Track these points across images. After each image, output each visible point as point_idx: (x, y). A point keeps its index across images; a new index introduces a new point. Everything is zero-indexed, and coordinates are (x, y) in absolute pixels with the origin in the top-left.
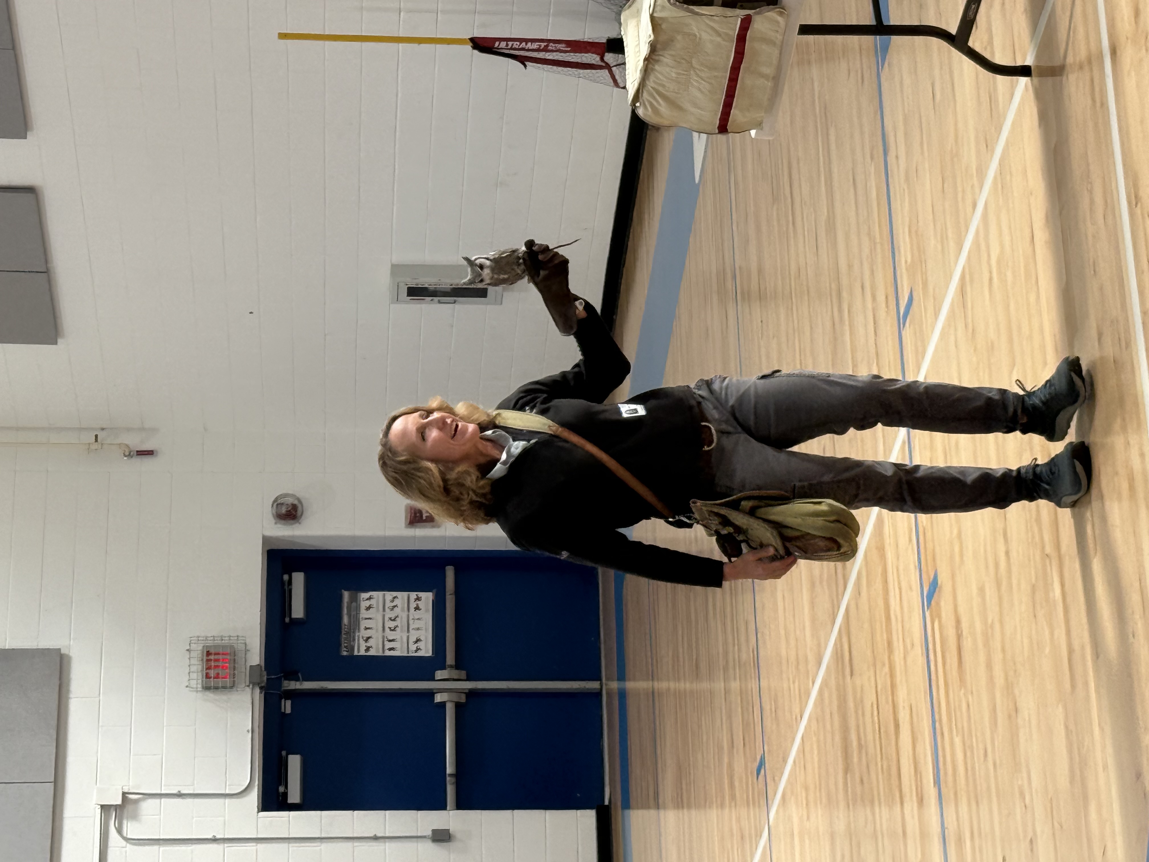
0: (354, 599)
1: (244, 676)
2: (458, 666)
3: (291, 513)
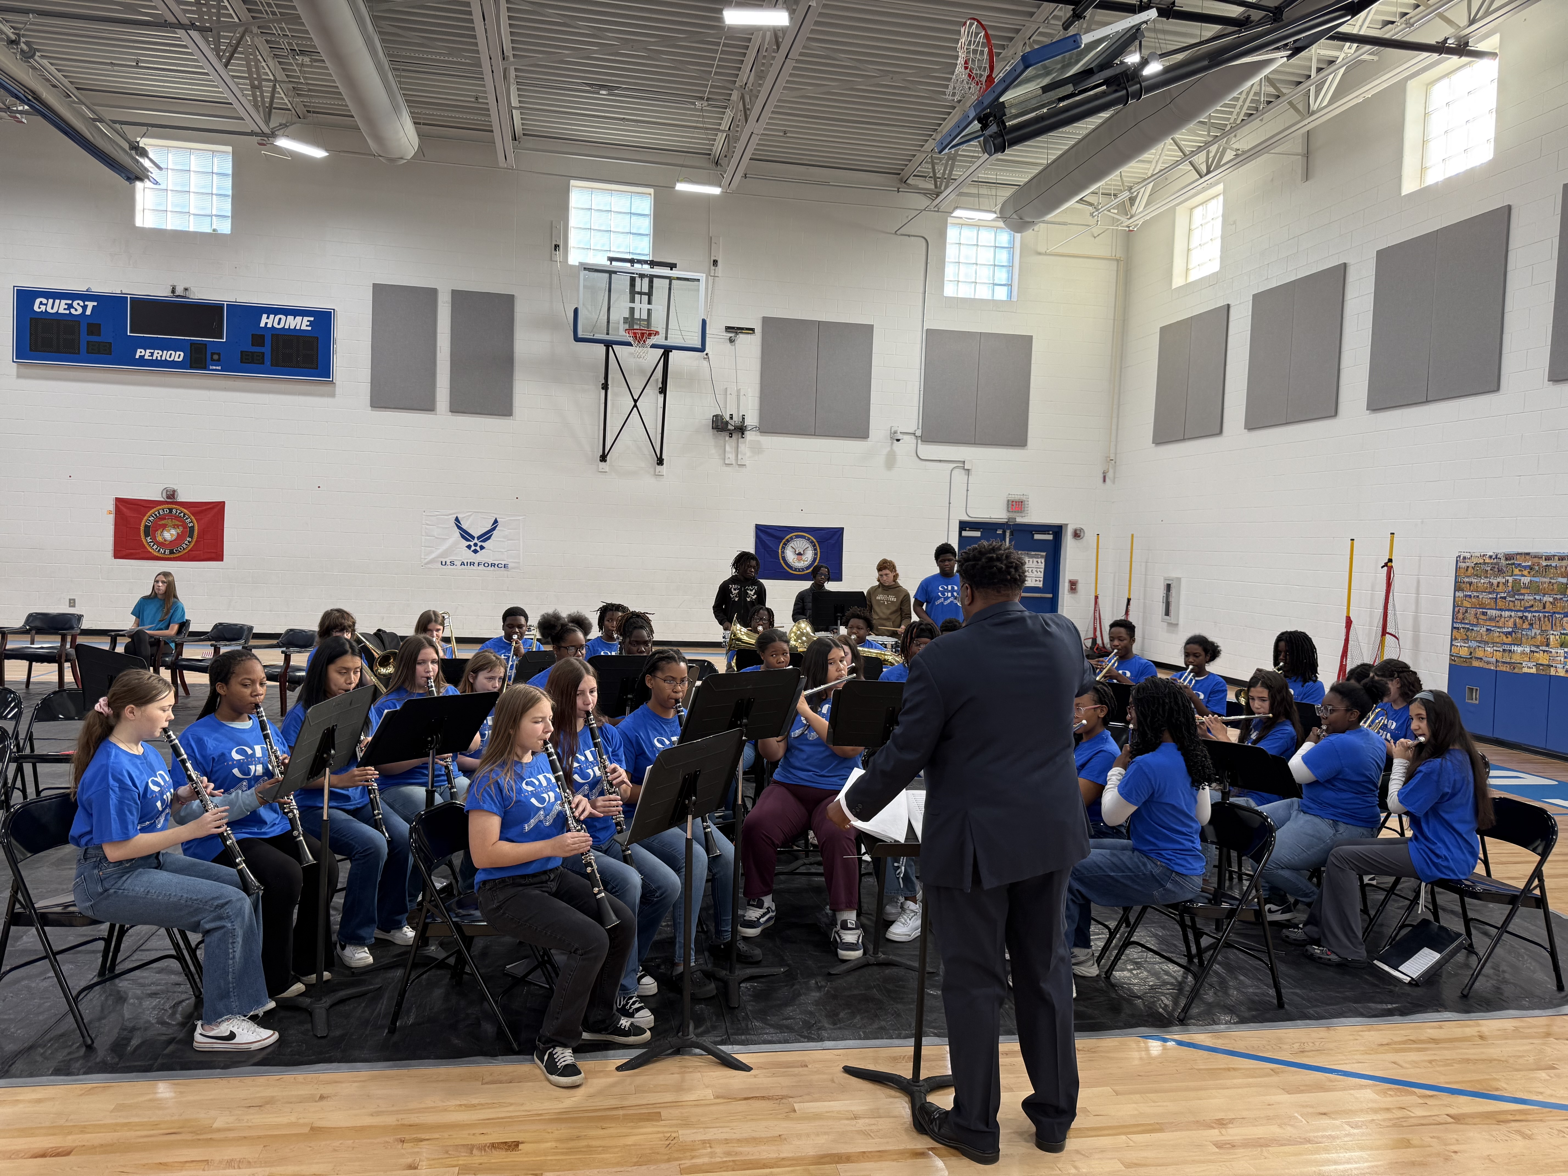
0: (1042, 557)
1: (1012, 515)
3: (1077, 535)
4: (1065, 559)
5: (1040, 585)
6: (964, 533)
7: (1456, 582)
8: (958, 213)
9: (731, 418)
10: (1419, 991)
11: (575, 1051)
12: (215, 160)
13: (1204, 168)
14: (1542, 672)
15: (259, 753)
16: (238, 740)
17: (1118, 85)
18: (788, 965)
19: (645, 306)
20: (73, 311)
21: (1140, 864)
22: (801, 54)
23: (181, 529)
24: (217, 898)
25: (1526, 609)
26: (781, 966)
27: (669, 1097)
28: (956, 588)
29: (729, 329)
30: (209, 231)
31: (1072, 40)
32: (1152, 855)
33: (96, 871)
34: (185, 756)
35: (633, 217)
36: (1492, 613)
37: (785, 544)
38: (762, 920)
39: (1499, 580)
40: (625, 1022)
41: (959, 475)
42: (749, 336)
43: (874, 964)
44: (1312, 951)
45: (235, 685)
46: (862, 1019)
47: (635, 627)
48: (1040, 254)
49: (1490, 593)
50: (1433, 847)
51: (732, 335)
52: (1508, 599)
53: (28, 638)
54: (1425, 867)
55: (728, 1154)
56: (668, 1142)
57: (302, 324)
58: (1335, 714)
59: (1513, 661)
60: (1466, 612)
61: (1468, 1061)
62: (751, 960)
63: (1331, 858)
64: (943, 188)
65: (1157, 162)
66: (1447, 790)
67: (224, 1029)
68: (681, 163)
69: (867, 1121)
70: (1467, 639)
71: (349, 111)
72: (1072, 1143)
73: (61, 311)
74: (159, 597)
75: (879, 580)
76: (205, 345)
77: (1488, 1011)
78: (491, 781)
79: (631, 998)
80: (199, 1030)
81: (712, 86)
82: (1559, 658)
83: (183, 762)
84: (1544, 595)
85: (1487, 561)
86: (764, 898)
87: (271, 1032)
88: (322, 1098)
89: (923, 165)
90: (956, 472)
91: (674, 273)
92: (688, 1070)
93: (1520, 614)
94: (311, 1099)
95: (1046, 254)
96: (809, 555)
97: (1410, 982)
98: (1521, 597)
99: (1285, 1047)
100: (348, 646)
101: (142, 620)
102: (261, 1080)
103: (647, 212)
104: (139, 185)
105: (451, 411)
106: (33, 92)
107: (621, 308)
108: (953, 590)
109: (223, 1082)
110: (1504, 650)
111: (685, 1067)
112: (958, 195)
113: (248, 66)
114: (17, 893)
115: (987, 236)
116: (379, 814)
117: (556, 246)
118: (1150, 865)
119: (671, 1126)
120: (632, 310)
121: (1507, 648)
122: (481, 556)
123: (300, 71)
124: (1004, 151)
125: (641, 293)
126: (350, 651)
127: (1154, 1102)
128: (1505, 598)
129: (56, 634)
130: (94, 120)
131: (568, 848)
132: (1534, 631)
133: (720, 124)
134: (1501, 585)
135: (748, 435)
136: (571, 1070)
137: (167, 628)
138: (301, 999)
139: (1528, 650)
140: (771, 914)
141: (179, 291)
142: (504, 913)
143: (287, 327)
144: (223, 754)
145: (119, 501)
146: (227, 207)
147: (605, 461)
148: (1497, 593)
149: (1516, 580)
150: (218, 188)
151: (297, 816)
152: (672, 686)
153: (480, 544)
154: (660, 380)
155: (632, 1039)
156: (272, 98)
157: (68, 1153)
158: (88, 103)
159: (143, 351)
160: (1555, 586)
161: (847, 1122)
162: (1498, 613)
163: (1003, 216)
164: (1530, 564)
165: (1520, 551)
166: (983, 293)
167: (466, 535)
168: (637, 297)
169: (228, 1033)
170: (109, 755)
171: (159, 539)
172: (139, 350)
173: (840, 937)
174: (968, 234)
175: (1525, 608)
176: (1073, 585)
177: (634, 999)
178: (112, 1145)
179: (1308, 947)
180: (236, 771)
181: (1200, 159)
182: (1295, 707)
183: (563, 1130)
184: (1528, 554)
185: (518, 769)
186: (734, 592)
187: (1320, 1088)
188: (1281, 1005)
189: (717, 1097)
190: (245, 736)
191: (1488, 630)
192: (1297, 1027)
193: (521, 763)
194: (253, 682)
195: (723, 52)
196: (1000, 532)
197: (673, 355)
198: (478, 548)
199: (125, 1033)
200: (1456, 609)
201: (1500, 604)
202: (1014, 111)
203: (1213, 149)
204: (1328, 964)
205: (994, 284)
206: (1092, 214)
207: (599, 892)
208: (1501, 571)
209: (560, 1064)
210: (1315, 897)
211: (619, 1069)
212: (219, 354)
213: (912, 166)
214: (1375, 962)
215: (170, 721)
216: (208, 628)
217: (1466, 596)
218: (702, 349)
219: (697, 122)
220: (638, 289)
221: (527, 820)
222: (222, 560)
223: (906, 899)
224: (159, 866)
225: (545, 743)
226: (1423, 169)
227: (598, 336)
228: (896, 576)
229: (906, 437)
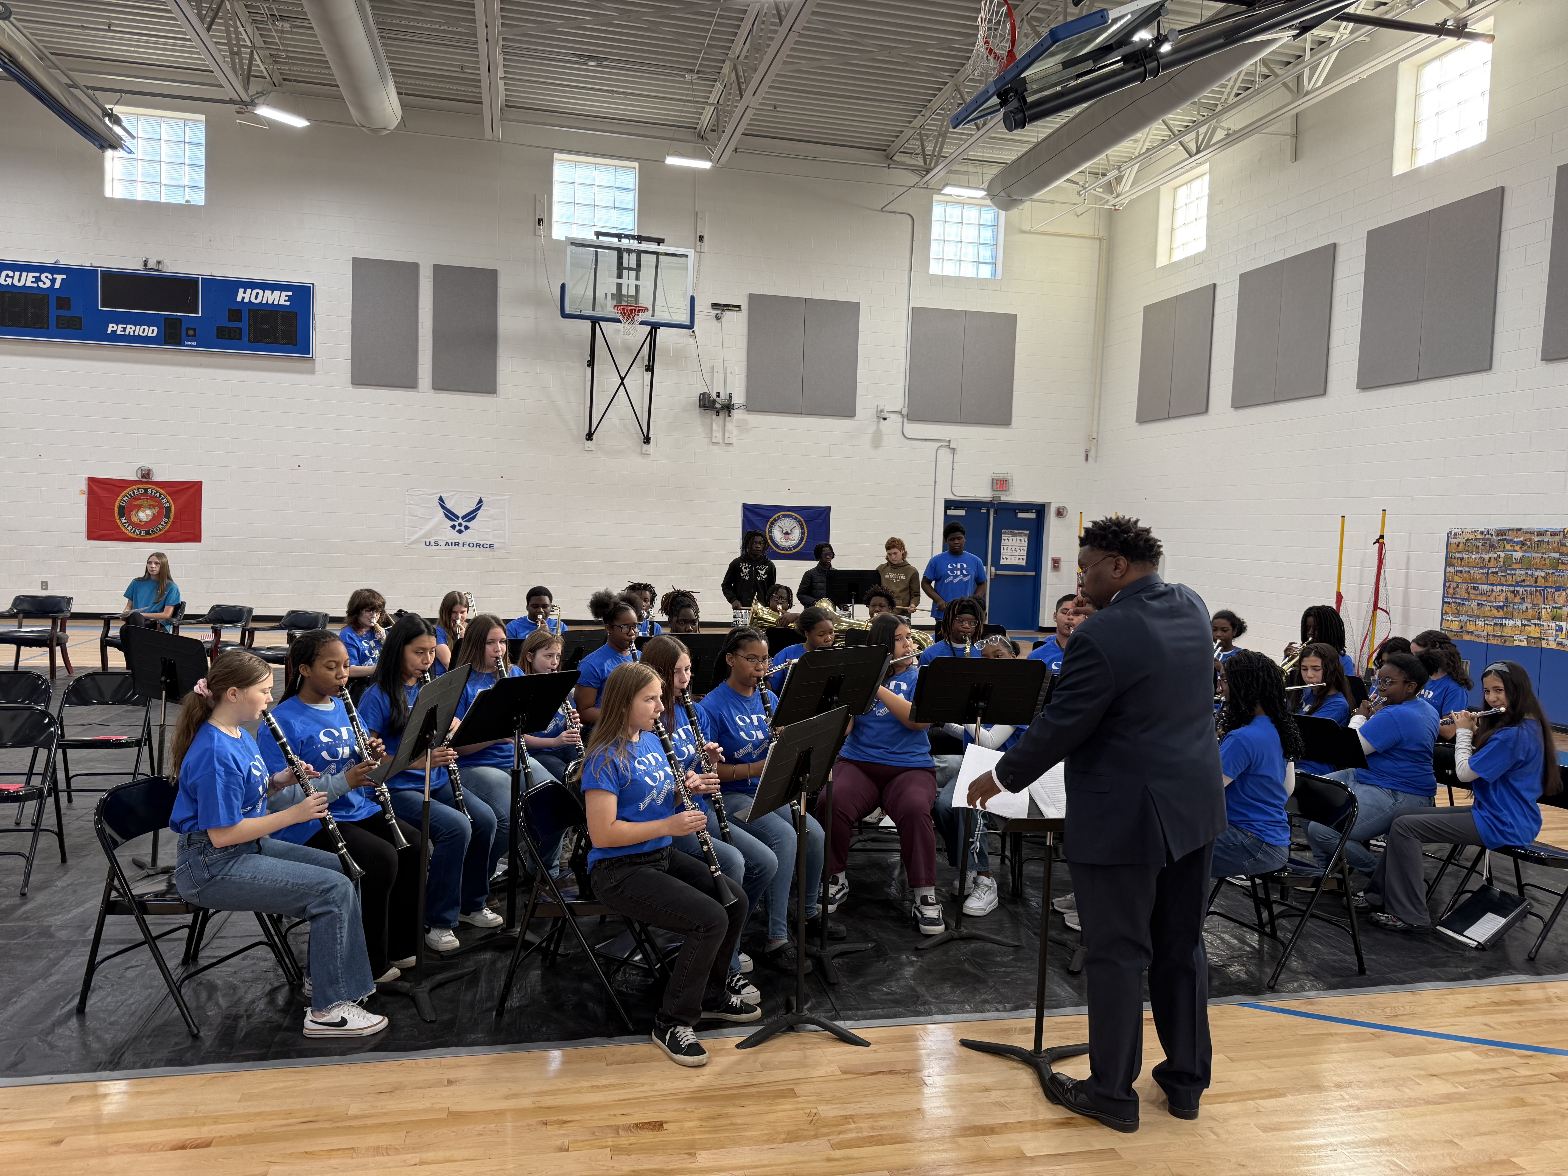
0: (1025, 535)
1: (997, 494)
2: (996, 575)
3: (1060, 513)
4: (1048, 537)
5: (1023, 563)
6: (949, 512)
7: (1447, 558)
8: (948, 190)
9: (718, 396)
10: (1488, 956)
11: (696, 1029)
12: (187, 128)
13: (1193, 147)
14: (1533, 645)
15: (345, 736)
16: (323, 722)
17: (1136, 62)
18: (875, 941)
19: (633, 282)
20: (41, 284)
21: (1230, 835)
22: (805, 28)
23: (157, 509)
24: (322, 883)
25: (1518, 584)
26: (868, 941)
27: (796, 1074)
28: (965, 566)
29: (715, 306)
30: (182, 202)
31: (1099, 15)
32: (1242, 826)
33: (201, 858)
34: (285, 740)
35: (618, 192)
36: (1484, 587)
37: (772, 523)
38: (838, 896)
39: (1490, 555)
40: (735, 1000)
41: (945, 454)
42: (735, 313)
43: (958, 939)
44: (1377, 918)
45: (320, 668)
46: (962, 993)
47: (683, 606)
48: (1024, 232)
49: (1481, 568)
50: (1498, 814)
51: (719, 312)
52: (1500, 574)
53: (15, 622)
54: (1490, 834)
55: (873, 1128)
56: (810, 1119)
57: (280, 298)
58: (1393, 686)
59: (1504, 634)
60: (1457, 587)
61: (1554, 1021)
62: (836, 936)
63: (1394, 827)
64: (933, 165)
65: (1144, 141)
66: (1522, 758)
67: (335, 1015)
68: (671, 136)
69: (998, 1092)
70: (1458, 613)
71: (335, 80)
72: (1205, 1107)
73: (29, 284)
74: (152, 577)
75: (887, 559)
76: (179, 320)
77: (1558, 973)
78: (607, 760)
79: (735, 976)
80: (309, 1016)
81: (703, 59)
82: (1550, 631)
83: (283, 745)
84: (1536, 569)
85: (1479, 536)
86: (838, 875)
87: (380, 1018)
88: (450, 1082)
89: (911, 141)
90: (942, 451)
91: (662, 248)
92: (807, 1046)
93: (1512, 589)
94: (437, 1084)
95: (1030, 232)
96: (796, 534)
97: (1476, 947)
98: (1513, 572)
99: (1377, 1011)
100: (423, 626)
101: (136, 602)
102: (383, 1066)
103: (631, 186)
104: (109, 153)
105: (434, 389)
106: (10, 55)
107: (607, 284)
108: (962, 568)
109: (344, 1069)
110: (1495, 624)
111: (805, 1044)
112: (947, 173)
113: (228, 32)
114: (113, 880)
115: (971, 214)
116: (460, 795)
117: (539, 220)
118: (1240, 836)
119: (808, 1102)
120: (619, 286)
121: (1498, 621)
122: (466, 537)
123: (280, 38)
124: (1024, 127)
125: (629, 269)
126: (426, 630)
127: (1270, 1067)
128: (1496, 573)
129: (47, 617)
130: (70, 86)
131: (686, 827)
132: (1525, 605)
133: (708, 98)
134: (1492, 560)
135: (736, 413)
136: (695, 1049)
137: (162, 610)
138: (400, 984)
139: (1519, 623)
140: (846, 890)
141: (152, 264)
142: (622, 892)
143: (264, 302)
144: (311, 737)
145: (92, 481)
146: (200, 178)
147: (591, 440)
148: (1489, 568)
149: (1507, 555)
150: (190, 158)
151: (389, 798)
152: (754, 665)
153: (464, 524)
154: (647, 357)
155: (744, 1017)
156: (250, 65)
157: (208, 1145)
158: (62, 68)
159: (115, 326)
160: (1547, 561)
161: (979, 1094)
162: (1490, 587)
163: (991, 194)
164: (1521, 539)
165: (1512, 527)
166: (968, 271)
167: (450, 515)
168: (625, 272)
169: (339, 1020)
170: (212, 739)
171: (134, 519)
172: (111, 325)
173: (920, 912)
174: (954, 212)
175: (1517, 582)
176: (1056, 563)
177: (738, 976)
178: (251, 1135)
179: (1373, 914)
180: (324, 754)
181: (1190, 140)
182: (1346, 679)
183: (706, 1109)
184: (1520, 530)
185: (628, 748)
186: (745, 571)
187: (1421, 1050)
188: (1362, 971)
189: (844, 1073)
190: (329, 718)
191: (1479, 604)
192: (1383, 992)
193: (631, 742)
194: (338, 664)
195: (717, 24)
196: (984, 510)
197: (661, 332)
198: (463, 528)
199: (229, 1021)
200: (1447, 584)
201: (1492, 578)
202: (1034, 87)
203: (1202, 130)
204: (1394, 930)
205: (979, 263)
206: (1079, 193)
207: (717, 870)
208: (1492, 546)
209: (685, 1043)
210: (1375, 867)
211: (738, 1046)
212: (194, 330)
213: (899, 142)
214: (1438, 927)
215: (269, 704)
216: (205, 611)
217: (1457, 571)
218: (691, 326)
219: (687, 95)
220: (625, 264)
221: (642, 799)
222: (200, 541)
223: (979, 874)
224: (259, 851)
225: (656, 723)
226: (1414, 151)
227: (584, 313)
228: (905, 555)
229: (892, 417)
